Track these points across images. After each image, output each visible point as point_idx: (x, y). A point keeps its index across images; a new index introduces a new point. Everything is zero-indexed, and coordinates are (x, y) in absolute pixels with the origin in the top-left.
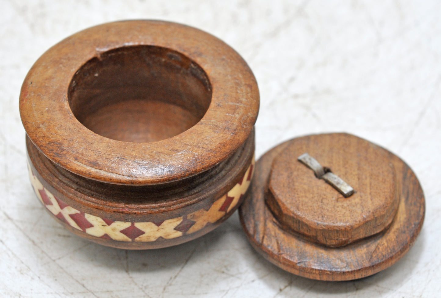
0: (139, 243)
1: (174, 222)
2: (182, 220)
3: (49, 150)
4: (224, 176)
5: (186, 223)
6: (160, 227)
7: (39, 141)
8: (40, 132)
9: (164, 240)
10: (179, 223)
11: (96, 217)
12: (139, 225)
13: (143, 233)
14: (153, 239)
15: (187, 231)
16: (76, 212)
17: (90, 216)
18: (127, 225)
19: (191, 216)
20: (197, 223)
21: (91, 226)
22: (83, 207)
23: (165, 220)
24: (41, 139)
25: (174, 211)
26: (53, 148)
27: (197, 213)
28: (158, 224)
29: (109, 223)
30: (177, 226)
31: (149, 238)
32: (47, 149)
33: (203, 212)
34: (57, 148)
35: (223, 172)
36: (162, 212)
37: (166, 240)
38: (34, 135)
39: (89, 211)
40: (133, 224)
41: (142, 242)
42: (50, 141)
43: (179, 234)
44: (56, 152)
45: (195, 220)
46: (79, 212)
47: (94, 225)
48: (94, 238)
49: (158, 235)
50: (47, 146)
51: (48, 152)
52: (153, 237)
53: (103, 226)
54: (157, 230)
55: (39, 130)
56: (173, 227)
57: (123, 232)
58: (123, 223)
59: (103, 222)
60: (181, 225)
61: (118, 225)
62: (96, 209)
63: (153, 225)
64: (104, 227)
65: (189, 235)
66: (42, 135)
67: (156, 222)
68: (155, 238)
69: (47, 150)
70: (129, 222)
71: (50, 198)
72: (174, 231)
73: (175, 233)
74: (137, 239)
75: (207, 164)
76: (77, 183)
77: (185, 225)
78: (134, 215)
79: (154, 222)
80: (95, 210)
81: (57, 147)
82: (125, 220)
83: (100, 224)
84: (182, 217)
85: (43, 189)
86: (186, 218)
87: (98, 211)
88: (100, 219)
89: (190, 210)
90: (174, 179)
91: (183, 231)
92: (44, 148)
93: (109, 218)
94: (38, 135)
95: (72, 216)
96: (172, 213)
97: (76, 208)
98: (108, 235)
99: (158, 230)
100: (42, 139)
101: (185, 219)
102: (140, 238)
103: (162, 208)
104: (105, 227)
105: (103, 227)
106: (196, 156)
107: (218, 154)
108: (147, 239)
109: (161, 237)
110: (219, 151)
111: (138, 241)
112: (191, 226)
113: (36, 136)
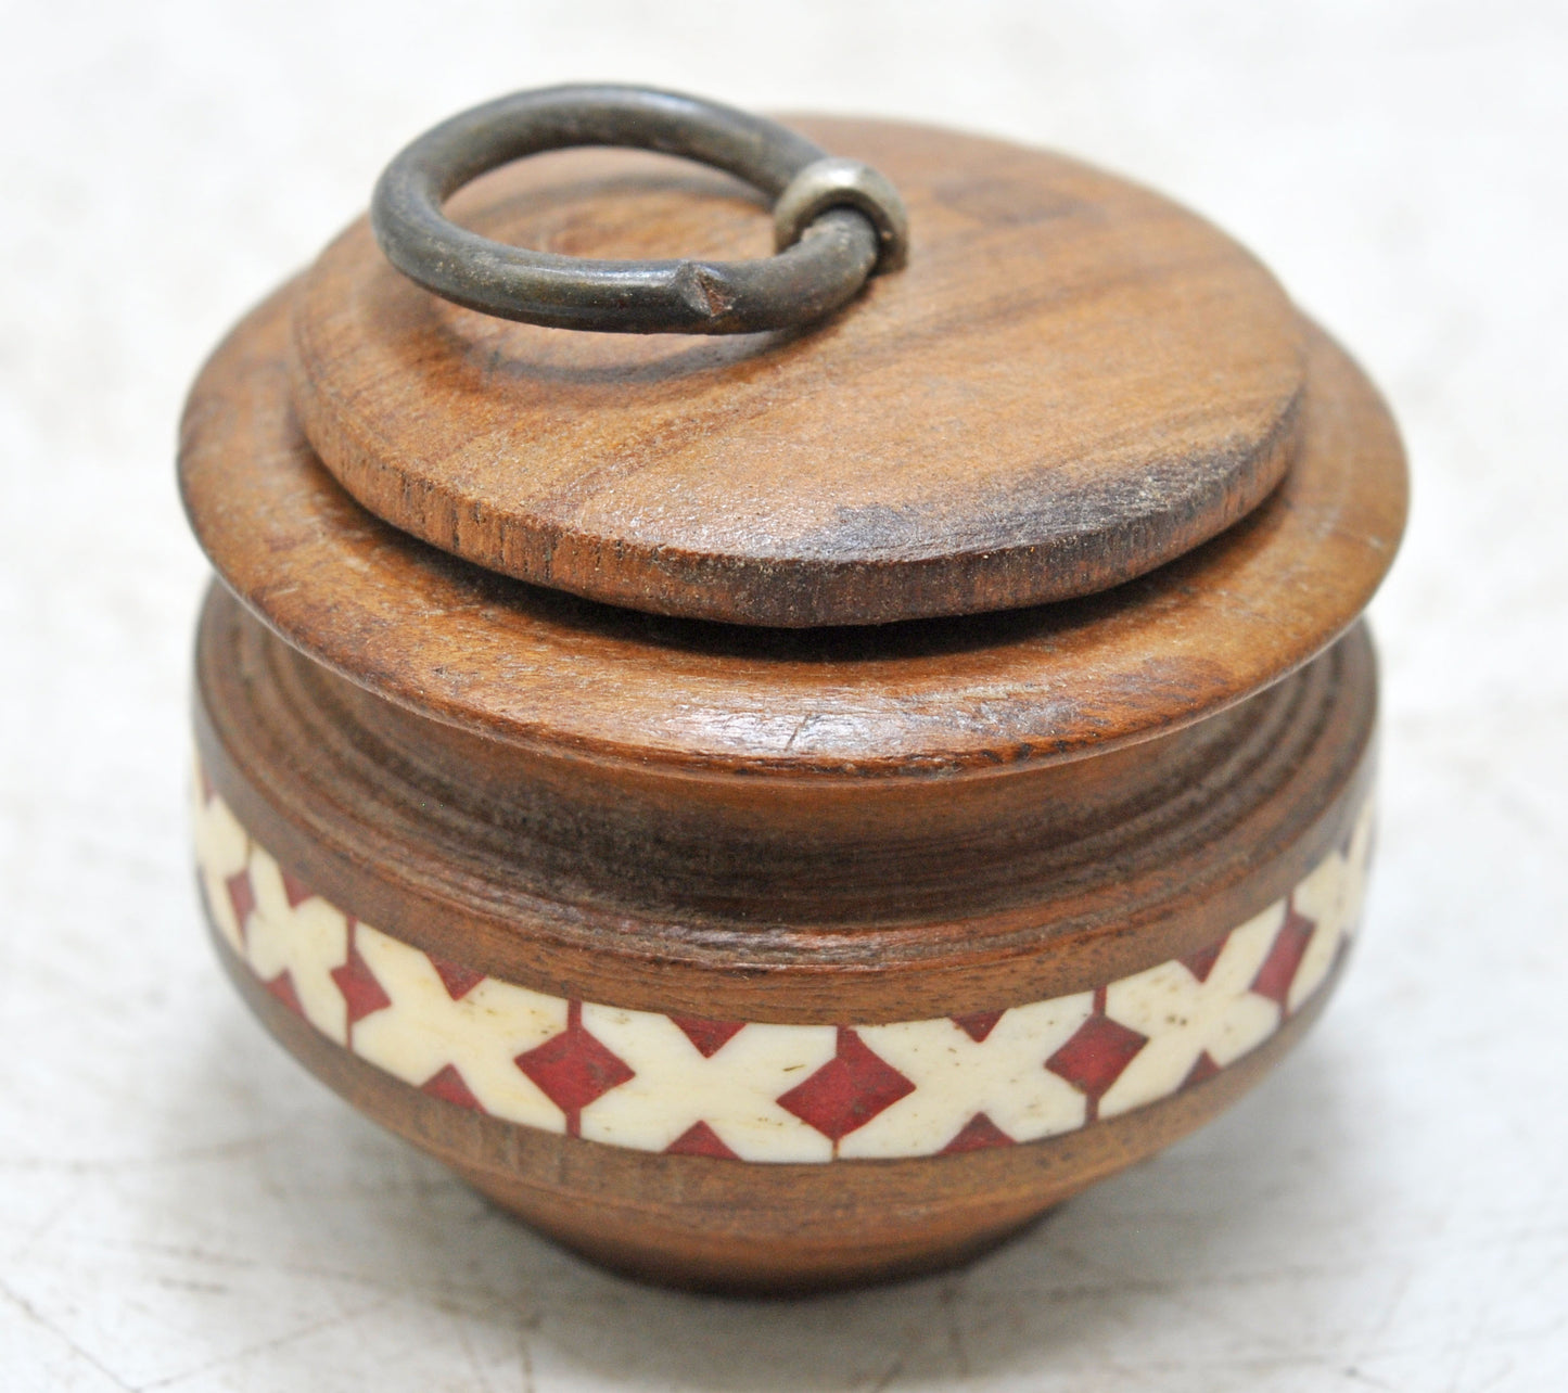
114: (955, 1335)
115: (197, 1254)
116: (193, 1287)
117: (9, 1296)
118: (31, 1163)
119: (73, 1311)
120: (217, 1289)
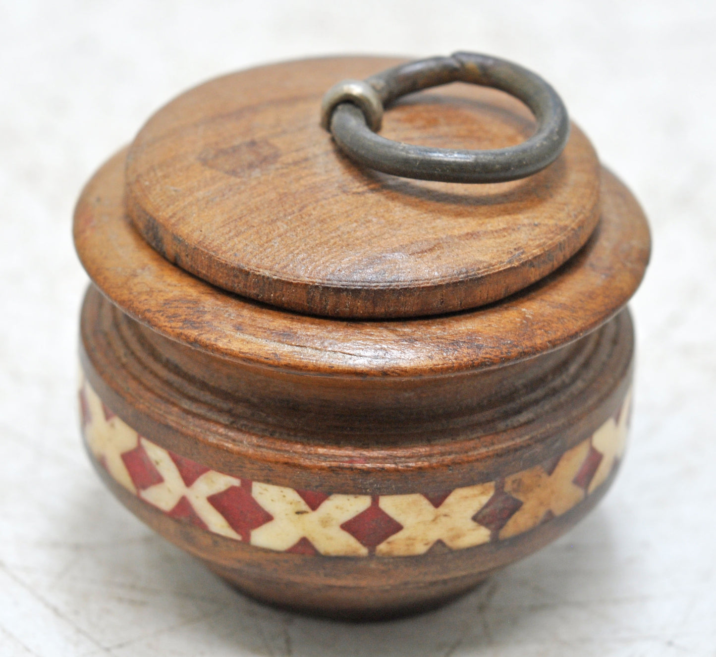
0: (386, 561)
1: (475, 496)
2: (492, 493)
3: (167, 317)
4: (582, 392)
5: (500, 505)
6: (442, 509)
7: (140, 302)
8: (139, 283)
9: (446, 551)
10: (485, 499)
11: (282, 489)
12: (390, 505)
13: (398, 528)
14: (420, 549)
15: (501, 527)
16: (229, 485)
17: (266, 490)
18: (361, 504)
19: (514, 482)
20: (527, 506)
21: (268, 518)
22: (249, 466)
23: (454, 489)
24: (144, 297)
25: (476, 464)
26: (177, 312)
27: (526, 476)
28: (437, 502)
29: (314, 505)
30: (479, 509)
31: (412, 544)
32: (162, 315)
33: (540, 476)
34: (189, 310)
35: (580, 384)
36: (448, 466)
37: (451, 551)
38: (126, 292)
39: (264, 473)
40: (375, 502)
41: (394, 558)
42: (166, 298)
43: (482, 535)
44: (185, 319)
45: (521, 498)
46: (236, 482)
47: (274, 515)
48: (272, 555)
49: (435, 533)
50: (161, 309)
51: (165, 322)
52: (422, 540)
53: (298, 513)
54: (431, 517)
55: (136, 280)
56: (471, 512)
57: (348, 527)
58: (351, 498)
59: (299, 502)
60: (488, 510)
61: (337, 508)
62: (285, 466)
63: (424, 503)
64: (300, 515)
65: (505, 540)
66: (145, 289)
67: (431, 495)
68: (426, 544)
69: (162, 318)
70: (366, 494)
71: (157, 463)
72: (472, 524)
73: (474, 530)
74: (383, 547)
75: (559, 334)
76: (229, 412)
77: (498, 511)
78: (380, 474)
79: (426, 496)
80: (279, 469)
81: (188, 308)
82: (357, 491)
83: (292, 509)
84: (493, 484)
85: (139, 442)
86: (503, 487)
87: (290, 470)
88: (292, 495)
89: (513, 463)
90: (485, 362)
91: (493, 526)
92: (154, 314)
93: (317, 487)
94: (135, 290)
95: (215, 501)
96: (471, 470)
97: (230, 473)
98: (310, 539)
99: (434, 520)
100: (147, 297)
101: (499, 490)
102: (389, 543)
103: (447, 456)
104: (305, 516)
105: (297, 516)
106: (530, 317)
107: (581, 313)
108: (408, 545)
109: (440, 542)
110: (581, 308)
111: (383, 554)
112: (510, 515)
113: (131, 293)
115: (133, 587)
116: (132, 602)
117: (47, 605)
118: (55, 545)
119: (76, 613)
120: (143, 604)
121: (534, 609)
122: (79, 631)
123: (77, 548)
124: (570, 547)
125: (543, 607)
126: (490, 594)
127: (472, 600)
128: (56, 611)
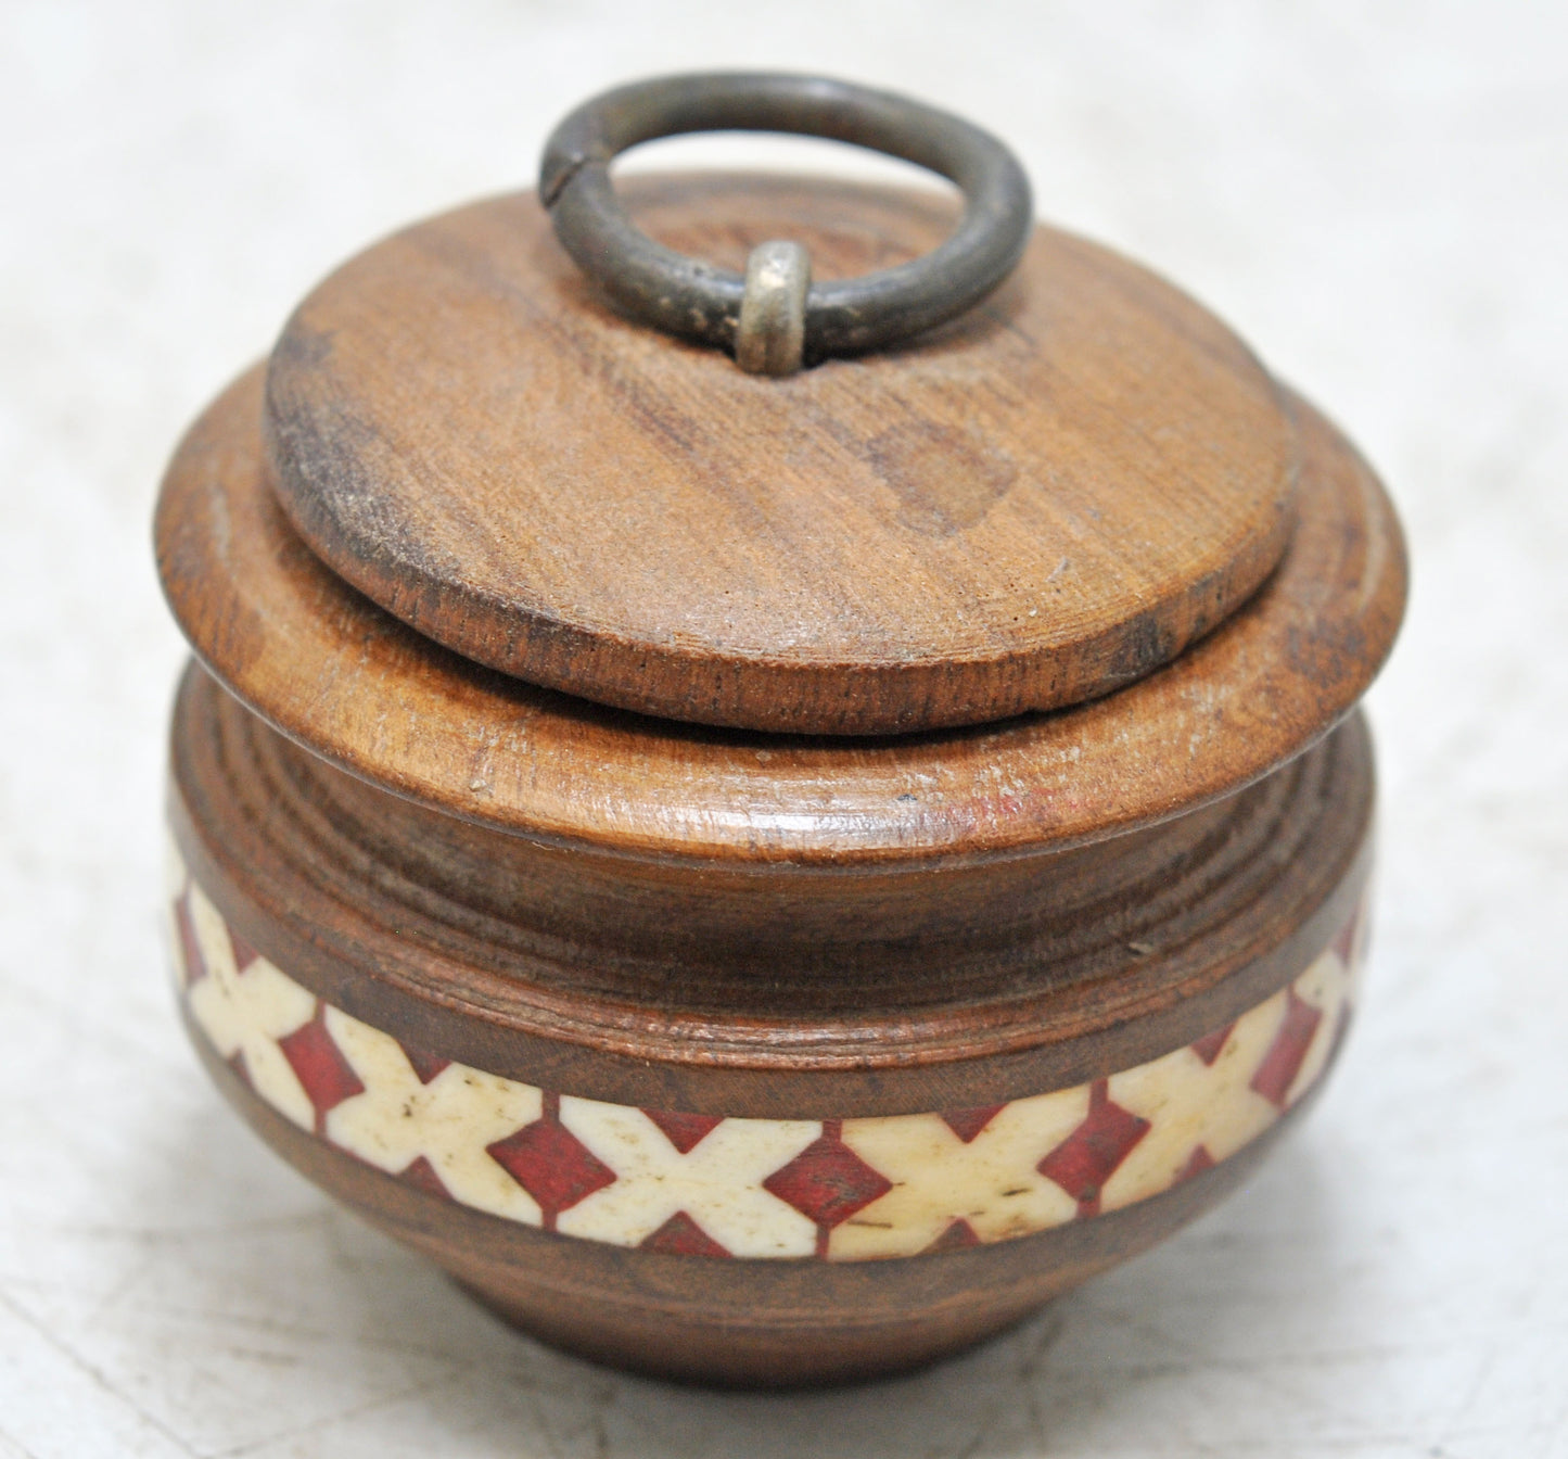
114: (1034, 1412)
115: (268, 1325)
116: (265, 1358)
117: (79, 1363)
118: (101, 1233)
119: (143, 1380)
120: (289, 1361)
121: (1140, 1374)
122: (147, 1419)
123: (149, 1238)
124: (1224, 1241)
125: (1162, 1370)
126: (1046, 1343)
127: (1006, 1353)
128: (98, 1375)
